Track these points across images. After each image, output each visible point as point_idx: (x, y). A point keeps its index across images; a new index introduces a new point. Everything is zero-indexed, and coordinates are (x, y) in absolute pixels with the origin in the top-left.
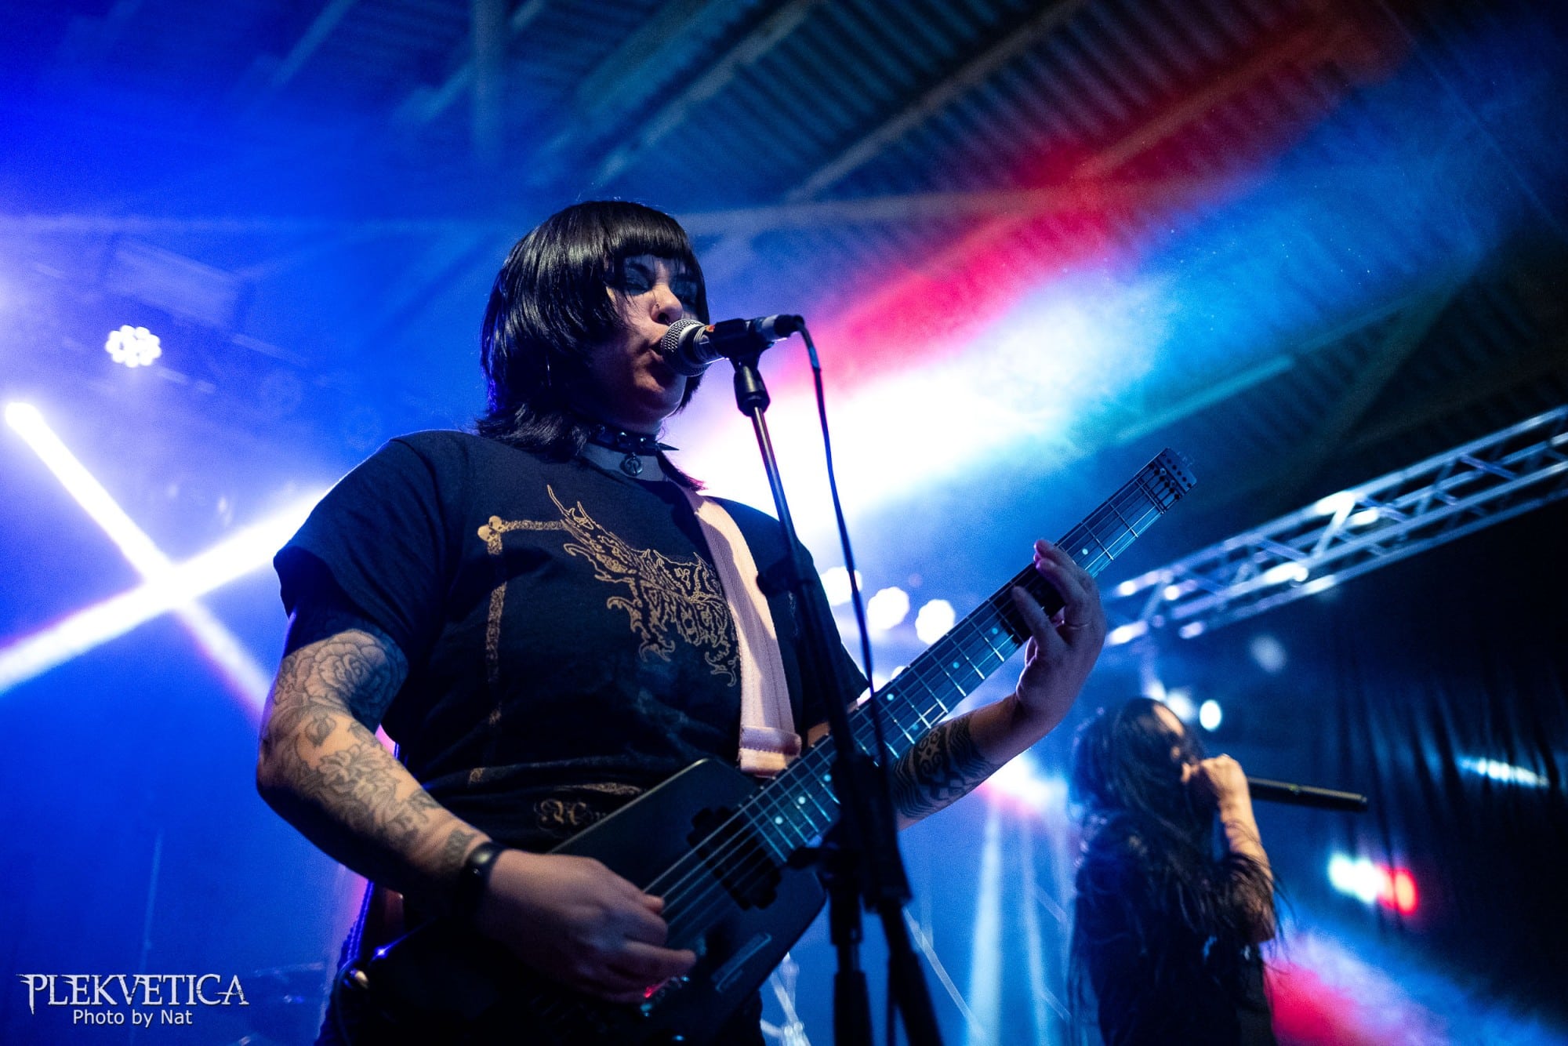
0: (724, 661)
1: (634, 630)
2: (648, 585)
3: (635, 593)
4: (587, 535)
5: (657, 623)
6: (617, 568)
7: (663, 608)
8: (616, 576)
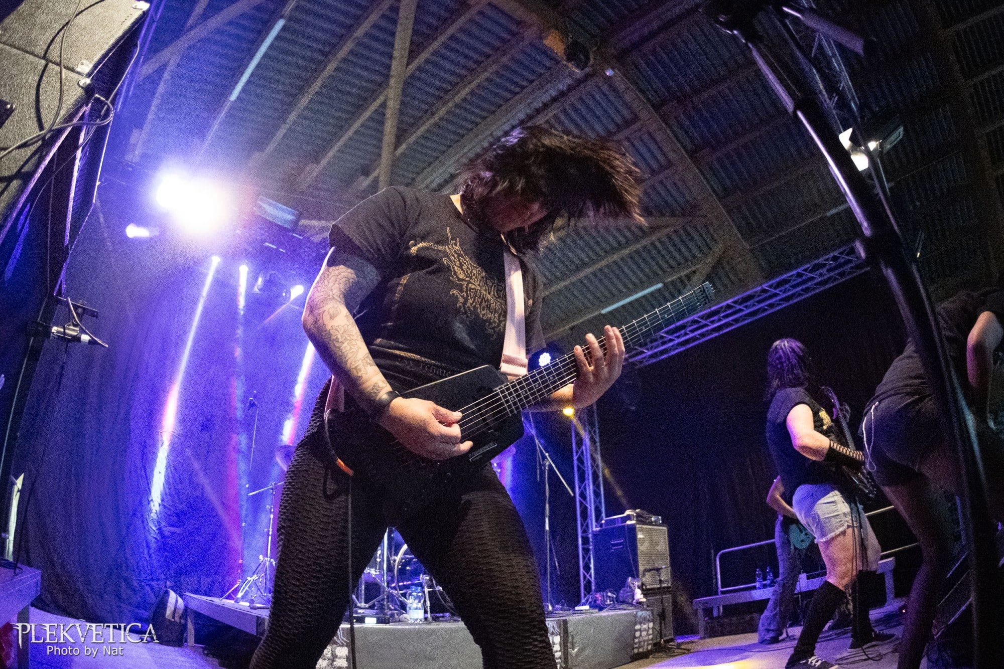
0: (493, 328)
1: (458, 306)
2: (473, 286)
3: (465, 290)
4: (456, 255)
5: (469, 305)
6: (462, 276)
7: (475, 300)
8: (459, 280)
